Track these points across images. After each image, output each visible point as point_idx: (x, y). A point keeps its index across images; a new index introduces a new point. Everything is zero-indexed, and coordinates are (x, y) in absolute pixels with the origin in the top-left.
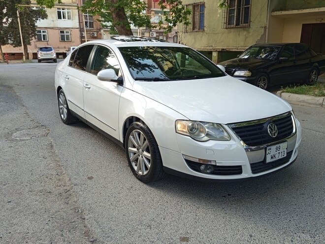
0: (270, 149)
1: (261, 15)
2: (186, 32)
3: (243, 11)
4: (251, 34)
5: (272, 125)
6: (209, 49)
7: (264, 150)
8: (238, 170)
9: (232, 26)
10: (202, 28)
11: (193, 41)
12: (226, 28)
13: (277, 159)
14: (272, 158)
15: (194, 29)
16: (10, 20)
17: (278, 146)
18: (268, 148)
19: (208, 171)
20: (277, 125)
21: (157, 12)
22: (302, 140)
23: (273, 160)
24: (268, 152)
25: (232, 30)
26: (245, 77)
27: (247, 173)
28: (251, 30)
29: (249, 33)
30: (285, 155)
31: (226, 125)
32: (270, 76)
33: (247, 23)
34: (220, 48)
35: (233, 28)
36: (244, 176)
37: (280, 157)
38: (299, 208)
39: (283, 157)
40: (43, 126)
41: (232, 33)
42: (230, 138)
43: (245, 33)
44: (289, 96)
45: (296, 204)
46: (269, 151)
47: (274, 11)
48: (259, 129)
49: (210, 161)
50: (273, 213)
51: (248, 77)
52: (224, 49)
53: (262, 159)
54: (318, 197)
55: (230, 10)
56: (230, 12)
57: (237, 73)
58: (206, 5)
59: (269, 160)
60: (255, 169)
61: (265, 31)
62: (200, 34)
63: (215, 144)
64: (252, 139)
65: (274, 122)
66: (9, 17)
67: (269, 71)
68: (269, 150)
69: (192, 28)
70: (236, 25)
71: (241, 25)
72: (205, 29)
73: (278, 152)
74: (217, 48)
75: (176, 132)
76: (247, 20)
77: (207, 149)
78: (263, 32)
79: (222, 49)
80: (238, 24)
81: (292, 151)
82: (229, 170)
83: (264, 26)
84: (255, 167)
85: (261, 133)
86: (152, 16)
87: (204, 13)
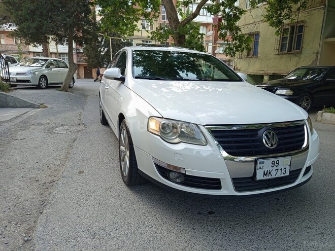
0: (263, 163)
1: (313, 41)
2: (241, 58)
3: (296, 39)
4: (302, 60)
5: (270, 133)
6: (261, 73)
7: (254, 163)
8: (215, 183)
9: (284, 52)
10: (255, 54)
11: (247, 65)
12: (278, 54)
13: (274, 176)
14: (265, 174)
15: (248, 55)
16: (106, 49)
17: (275, 160)
18: (259, 161)
19: (178, 180)
20: (278, 134)
21: (221, 44)
22: (318, 158)
23: (266, 178)
24: (258, 166)
25: (284, 56)
26: (286, 95)
27: (228, 190)
28: (303, 56)
29: (300, 58)
30: (287, 174)
31: (204, 126)
32: (314, 96)
33: (299, 49)
34: (271, 72)
35: (285, 54)
36: (222, 192)
37: (279, 175)
38: (296, 247)
39: (283, 175)
40: (83, 124)
41: (283, 59)
42: (207, 143)
43: (296, 59)
44: (332, 116)
45: (293, 241)
46: (261, 165)
47: (327, 37)
48: (252, 136)
49: (179, 168)
50: (256, 247)
51: (290, 95)
52: (275, 73)
53: (251, 175)
54: (330, 236)
55: (283, 38)
56: (283, 39)
57: (279, 92)
58: (261, 34)
59: (260, 176)
60: (238, 185)
61: (317, 57)
62: (254, 59)
63: (186, 148)
64: (238, 148)
65: (275, 129)
66: (105, 48)
67: (313, 92)
68: (260, 163)
69: (246, 54)
70: (288, 51)
71: (293, 51)
72: (259, 55)
73: (275, 168)
74: (268, 72)
75: (148, 131)
76: (299, 46)
77: (176, 153)
78: (314, 58)
79: (273, 73)
80: (290, 50)
81: (300, 170)
82: (205, 183)
83: (316, 52)
84: (239, 183)
85: (253, 141)
86: (217, 47)
87: (258, 41)
